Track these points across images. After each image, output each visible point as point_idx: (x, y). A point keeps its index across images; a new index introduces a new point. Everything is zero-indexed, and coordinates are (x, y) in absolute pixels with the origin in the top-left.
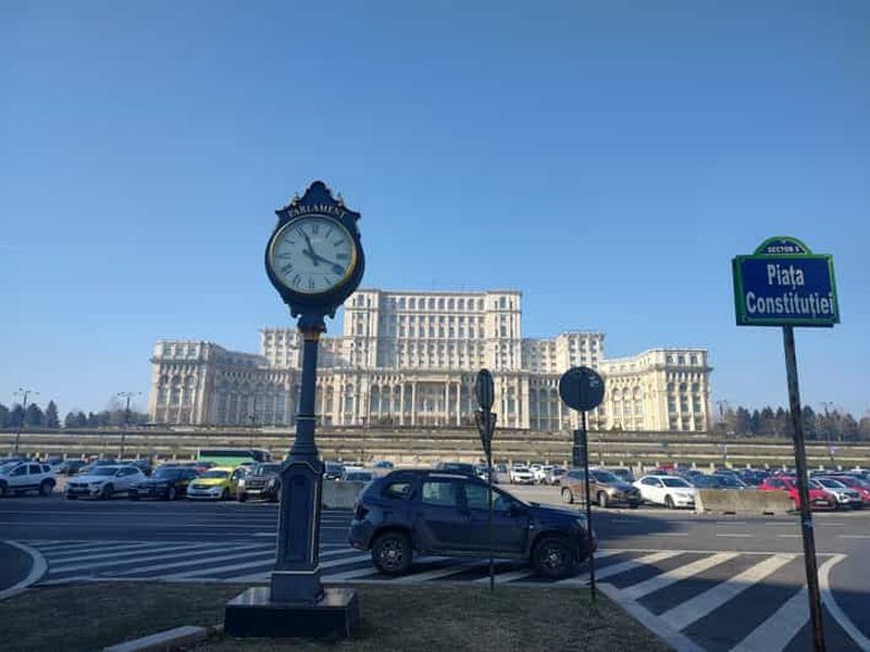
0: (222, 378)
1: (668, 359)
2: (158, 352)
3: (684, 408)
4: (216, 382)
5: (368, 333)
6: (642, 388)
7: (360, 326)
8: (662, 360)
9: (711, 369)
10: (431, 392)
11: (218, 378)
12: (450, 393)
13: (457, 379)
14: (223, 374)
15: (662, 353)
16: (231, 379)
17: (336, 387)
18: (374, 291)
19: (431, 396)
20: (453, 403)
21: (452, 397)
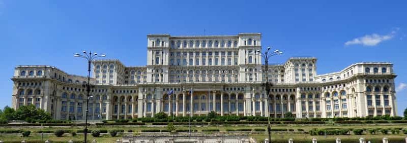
0: (64, 91)
1: (367, 70)
2: (17, 74)
3: (378, 103)
4: (58, 94)
5: (162, 63)
6: (347, 91)
7: (157, 59)
8: (362, 70)
9: (395, 76)
10: (203, 98)
11: (61, 91)
12: (216, 99)
13: (221, 89)
14: (64, 88)
15: (362, 66)
16: (70, 93)
17: (140, 96)
18: (166, 36)
19: (203, 101)
20: (218, 105)
21: (218, 101)
